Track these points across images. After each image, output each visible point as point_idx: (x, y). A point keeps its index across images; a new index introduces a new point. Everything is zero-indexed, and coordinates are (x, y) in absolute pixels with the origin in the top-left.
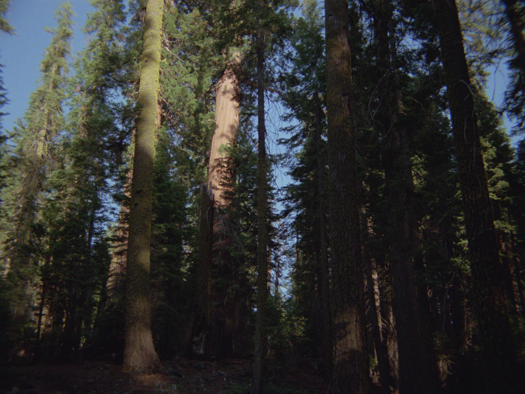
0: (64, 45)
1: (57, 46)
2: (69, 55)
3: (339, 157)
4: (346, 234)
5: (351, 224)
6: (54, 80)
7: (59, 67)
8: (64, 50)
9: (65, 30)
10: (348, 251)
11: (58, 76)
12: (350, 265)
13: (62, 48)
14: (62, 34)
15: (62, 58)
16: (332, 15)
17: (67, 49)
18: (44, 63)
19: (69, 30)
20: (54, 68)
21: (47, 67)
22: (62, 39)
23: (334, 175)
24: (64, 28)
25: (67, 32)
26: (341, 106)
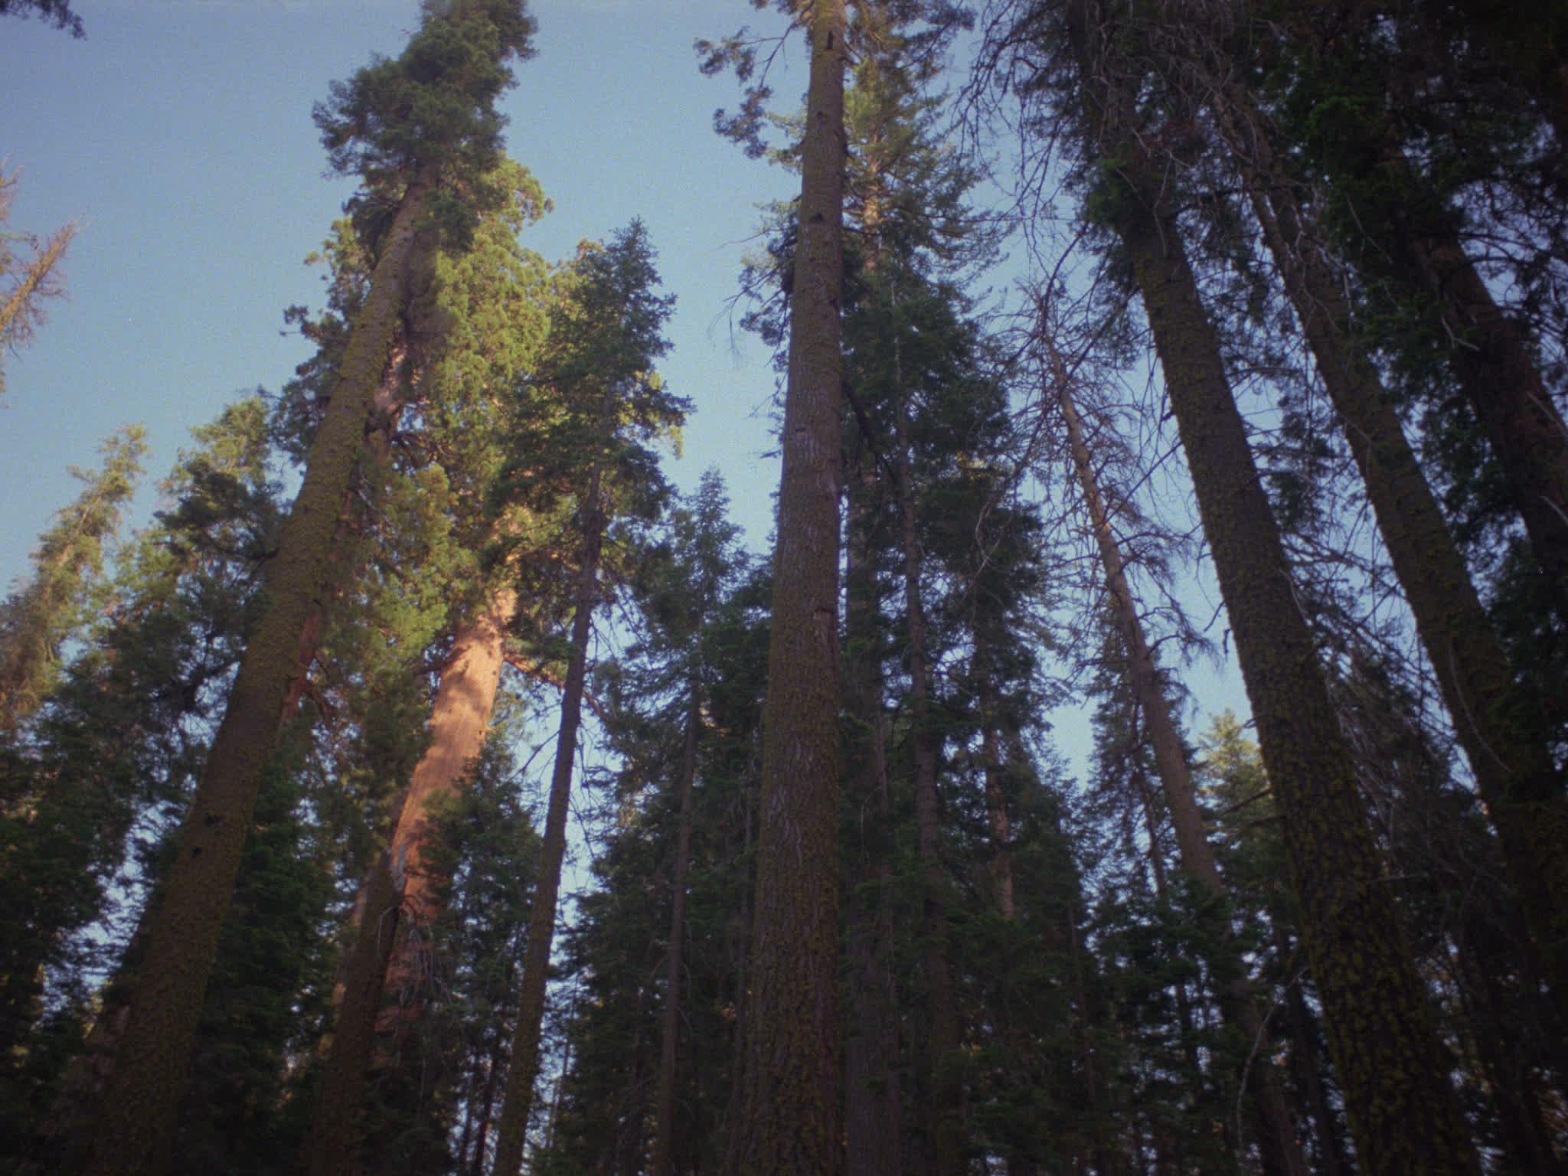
0: (106, 510)
1: (87, 508)
2: (110, 535)
3: (798, 757)
4: (802, 963)
5: (817, 935)
6: (58, 582)
7: (79, 557)
8: (103, 523)
9: (116, 479)
10: (804, 1010)
11: (69, 574)
12: (807, 1052)
13: (98, 515)
14: (106, 485)
15: (92, 539)
16: (803, 430)
17: (109, 520)
18: (43, 538)
19: (125, 480)
20: (65, 558)
21: (50, 551)
22: (103, 498)
23: (779, 799)
24: (114, 473)
25: (120, 483)
26: (812, 633)
